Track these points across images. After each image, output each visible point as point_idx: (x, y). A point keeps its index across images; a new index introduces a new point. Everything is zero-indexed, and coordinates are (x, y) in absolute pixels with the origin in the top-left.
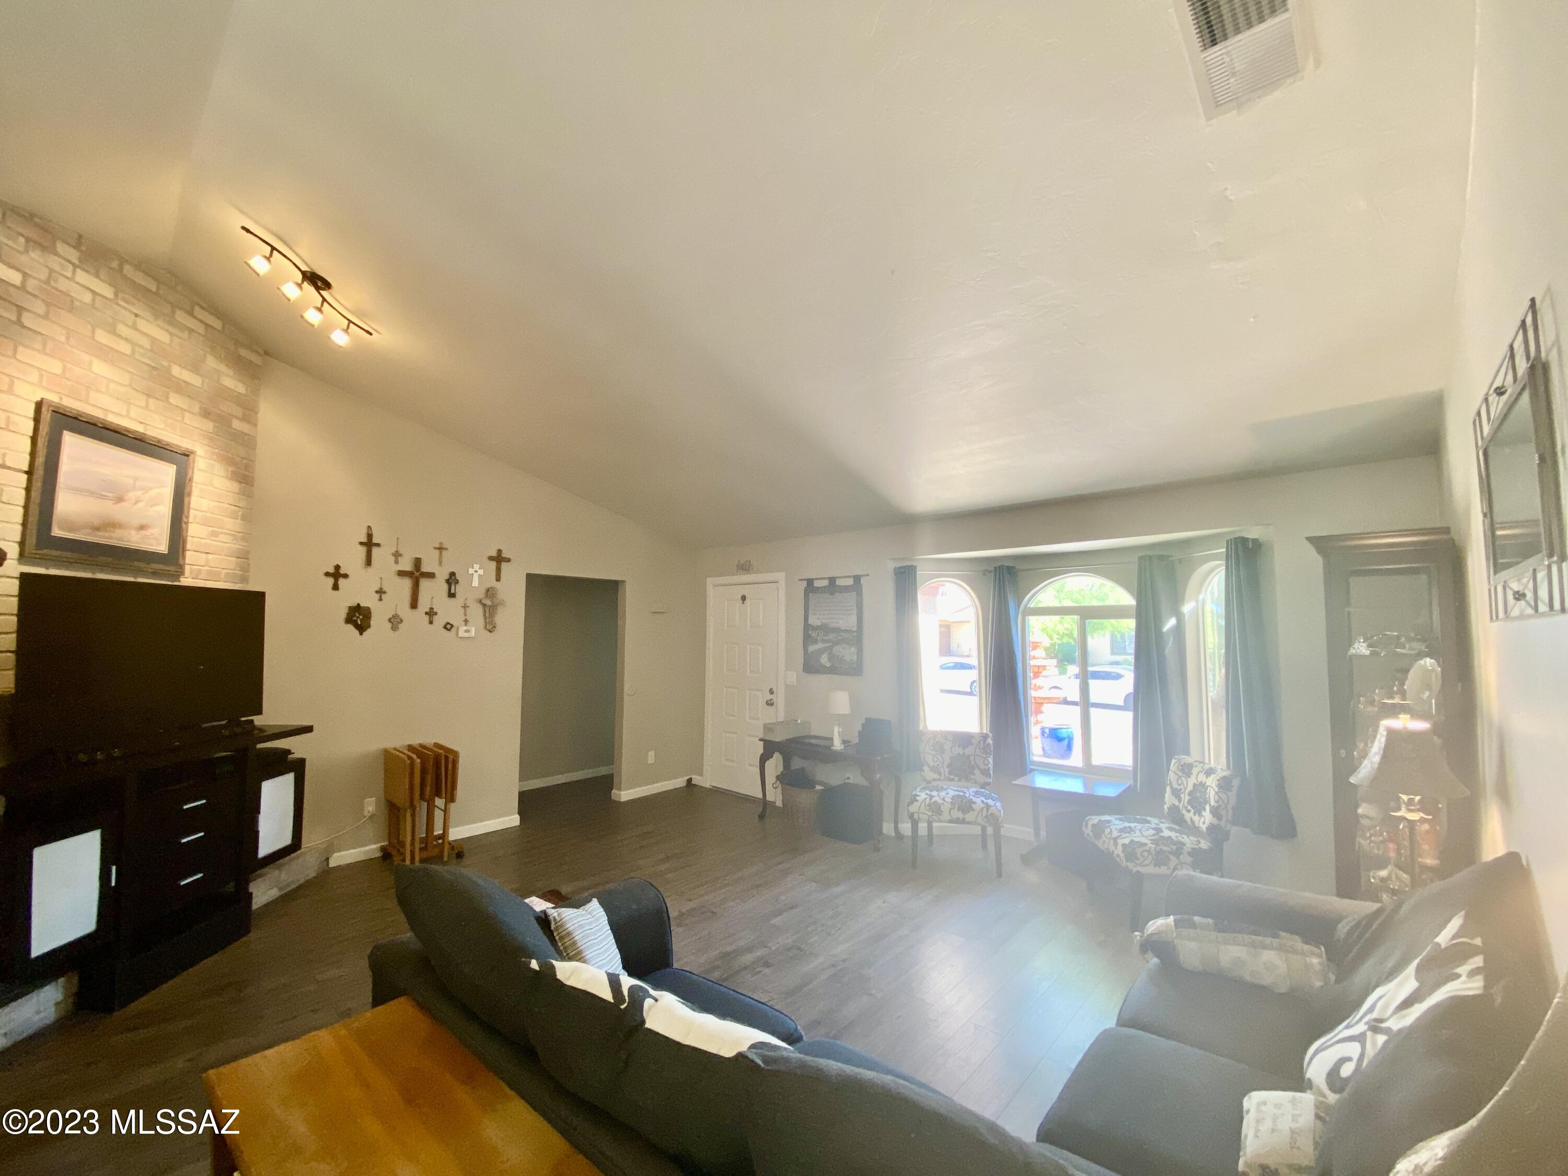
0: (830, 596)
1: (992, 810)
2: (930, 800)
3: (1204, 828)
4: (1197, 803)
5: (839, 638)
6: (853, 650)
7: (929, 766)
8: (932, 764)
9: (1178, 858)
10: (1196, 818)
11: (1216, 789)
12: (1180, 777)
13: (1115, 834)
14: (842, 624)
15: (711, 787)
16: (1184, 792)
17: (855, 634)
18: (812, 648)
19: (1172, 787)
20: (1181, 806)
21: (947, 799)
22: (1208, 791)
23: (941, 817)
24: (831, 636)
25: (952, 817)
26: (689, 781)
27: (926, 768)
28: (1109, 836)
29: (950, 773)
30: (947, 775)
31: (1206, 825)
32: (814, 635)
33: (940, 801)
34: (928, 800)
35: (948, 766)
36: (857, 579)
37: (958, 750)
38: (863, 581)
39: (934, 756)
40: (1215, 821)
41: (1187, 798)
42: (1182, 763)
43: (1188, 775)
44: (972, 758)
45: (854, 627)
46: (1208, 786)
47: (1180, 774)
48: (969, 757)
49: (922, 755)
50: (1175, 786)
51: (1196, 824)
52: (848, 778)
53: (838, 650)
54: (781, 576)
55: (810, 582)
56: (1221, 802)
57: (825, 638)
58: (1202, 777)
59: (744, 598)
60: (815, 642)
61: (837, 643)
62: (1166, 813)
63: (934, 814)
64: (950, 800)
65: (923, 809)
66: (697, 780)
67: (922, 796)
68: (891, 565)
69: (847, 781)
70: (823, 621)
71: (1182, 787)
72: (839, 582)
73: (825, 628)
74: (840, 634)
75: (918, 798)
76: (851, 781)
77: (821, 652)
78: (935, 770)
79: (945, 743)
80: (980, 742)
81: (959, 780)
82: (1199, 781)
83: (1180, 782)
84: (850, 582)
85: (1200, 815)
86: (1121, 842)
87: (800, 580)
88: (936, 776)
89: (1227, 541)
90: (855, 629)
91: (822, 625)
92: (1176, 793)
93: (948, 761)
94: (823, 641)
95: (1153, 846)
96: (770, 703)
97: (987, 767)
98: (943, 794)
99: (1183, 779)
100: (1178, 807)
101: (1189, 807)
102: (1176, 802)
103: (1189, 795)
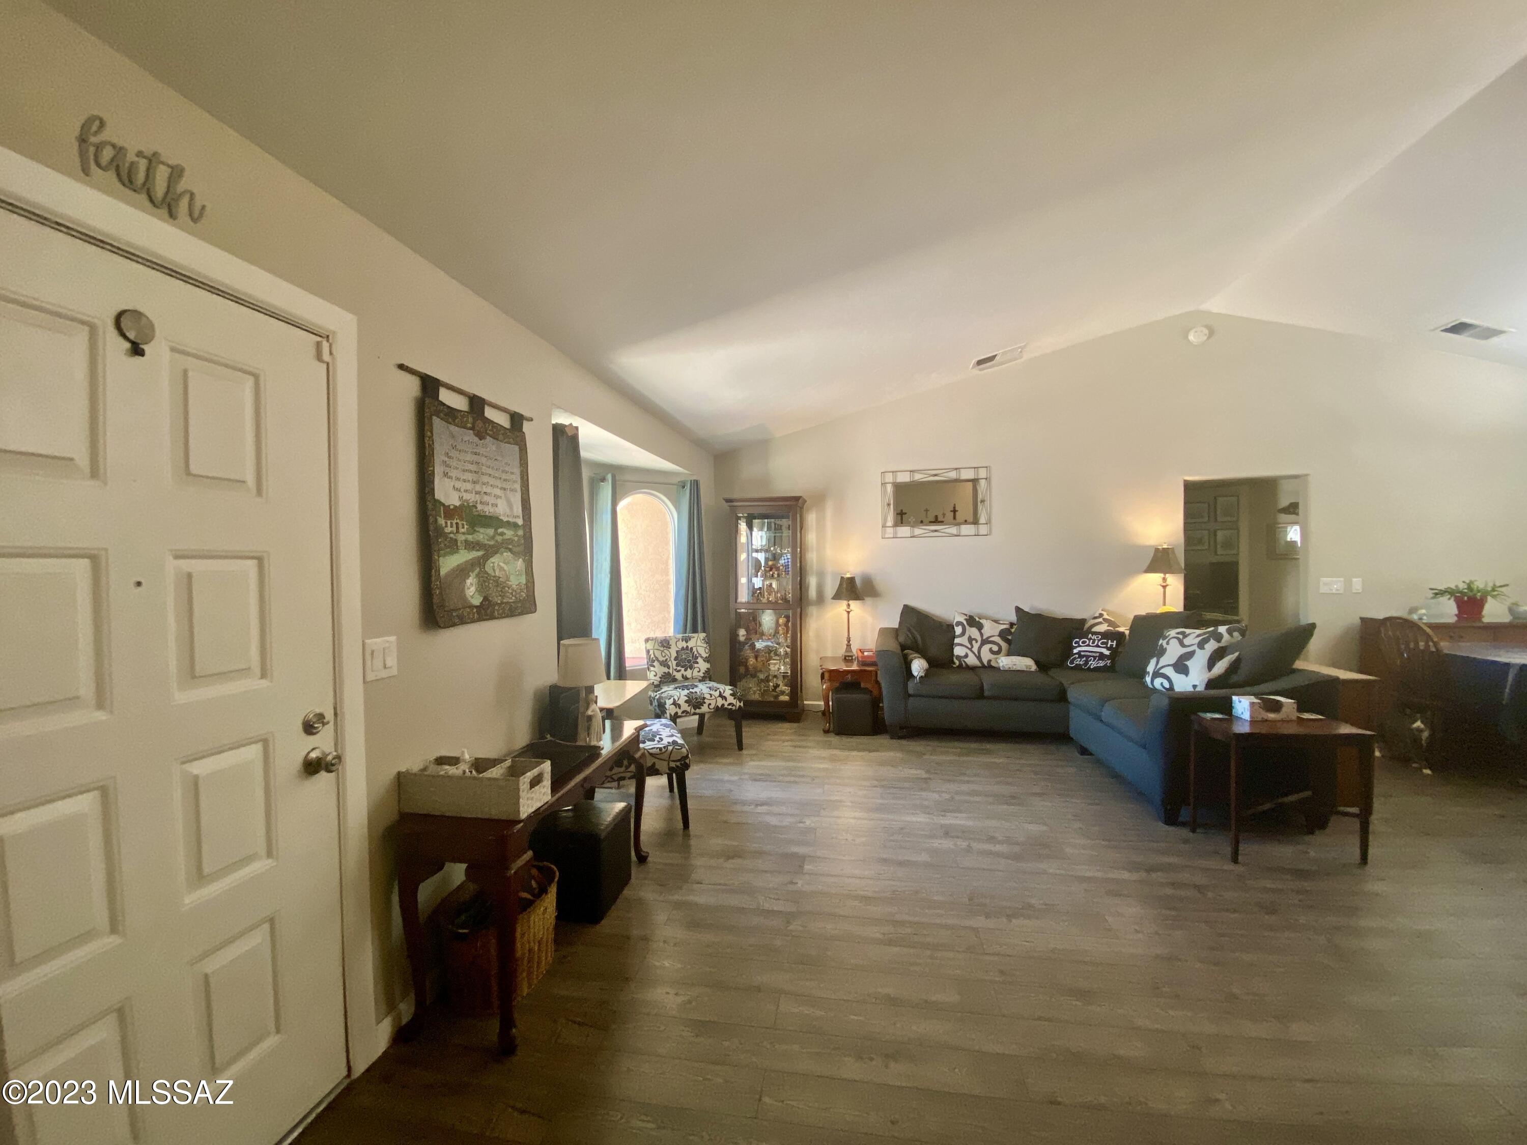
0: (472, 438)
4: (686, 663)
5: (499, 538)
6: (522, 563)
12: (662, 651)
14: (496, 507)
16: (670, 660)
17: (523, 531)
18: (439, 563)
20: (671, 671)
24: (483, 535)
32: (448, 530)
36: (516, 421)
41: (673, 662)
42: (659, 641)
43: (668, 647)
45: (518, 517)
47: (662, 649)
50: (661, 659)
51: (689, 676)
53: (493, 565)
54: (343, 328)
55: (428, 384)
57: (471, 538)
58: (682, 644)
60: (453, 547)
61: (491, 549)
70: (467, 496)
71: (667, 657)
72: (487, 413)
73: (469, 514)
74: (500, 530)
77: (462, 572)
82: (680, 647)
83: (664, 654)
84: (507, 421)
85: (691, 667)
90: (518, 521)
91: (462, 506)
94: (471, 546)
99: (665, 651)
100: (669, 672)
101: (679, 668)
102: (666, 670)
103: (675, 660)
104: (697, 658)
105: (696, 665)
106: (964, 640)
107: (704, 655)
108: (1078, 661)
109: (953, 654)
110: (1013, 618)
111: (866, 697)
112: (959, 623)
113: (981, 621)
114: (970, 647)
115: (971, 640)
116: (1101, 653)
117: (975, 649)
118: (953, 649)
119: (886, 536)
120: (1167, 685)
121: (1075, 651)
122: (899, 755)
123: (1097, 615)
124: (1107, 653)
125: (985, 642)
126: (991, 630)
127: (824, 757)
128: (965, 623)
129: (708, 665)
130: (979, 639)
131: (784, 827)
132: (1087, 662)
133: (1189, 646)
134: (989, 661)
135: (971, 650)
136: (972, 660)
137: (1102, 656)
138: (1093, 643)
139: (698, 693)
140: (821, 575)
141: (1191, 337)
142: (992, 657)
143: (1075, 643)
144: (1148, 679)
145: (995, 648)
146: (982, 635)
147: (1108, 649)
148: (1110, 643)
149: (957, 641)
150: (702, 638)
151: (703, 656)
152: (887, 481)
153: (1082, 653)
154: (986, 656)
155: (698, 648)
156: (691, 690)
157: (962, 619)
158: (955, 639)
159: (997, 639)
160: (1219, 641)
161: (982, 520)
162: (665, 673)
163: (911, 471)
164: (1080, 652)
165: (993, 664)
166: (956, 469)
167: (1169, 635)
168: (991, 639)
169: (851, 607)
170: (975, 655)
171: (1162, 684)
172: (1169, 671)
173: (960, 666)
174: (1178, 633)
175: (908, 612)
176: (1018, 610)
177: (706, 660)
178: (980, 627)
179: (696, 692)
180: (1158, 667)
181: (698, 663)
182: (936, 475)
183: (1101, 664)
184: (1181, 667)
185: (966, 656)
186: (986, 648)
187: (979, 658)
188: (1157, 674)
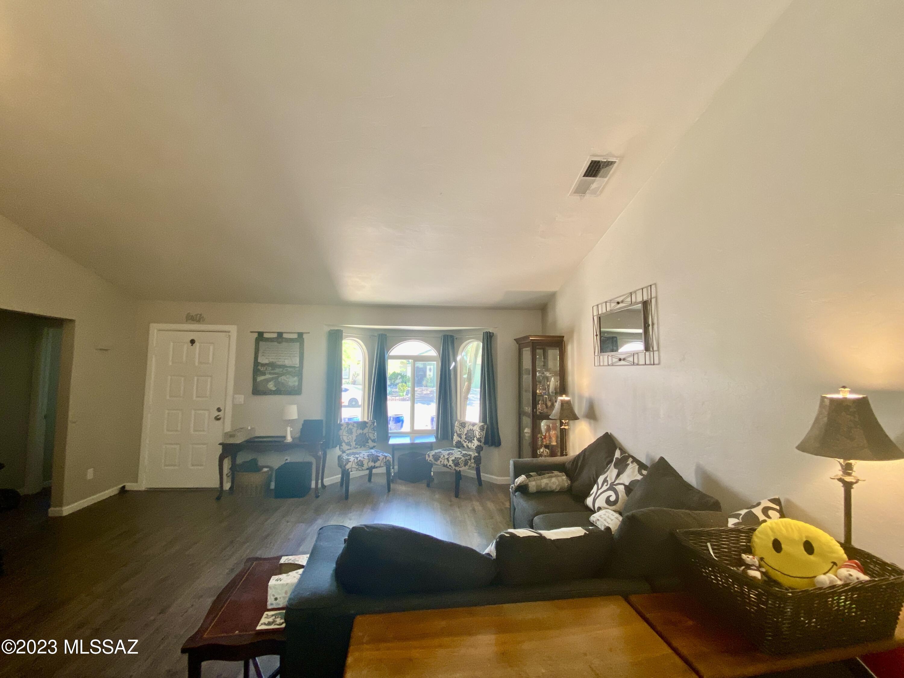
0: (277, 344)
1: (388, 458)
2: (357, 459)
3: (474, 447)
4: (470, 438)
5: (284, 371)
6: (296, 378)
7: (345, 442)
8: (346, 441)
9: (470, 461)
10: (469, 445)
11: (479, 431)
12: (460, 428)
13: (446, 457)
14: (287, 362)
15: (146, 489)
16: (463, 434)
17: (298, 369)
18: (260, 378)
19: (457, 433)
20: (462, 441)
21: (365, 457)
22: (475, 432)
23: (363, 468)
24: (278, 370)
25: (368, 466)
26: (124, 487)
27: (343, 444)
28: (444, 458)
29: (356, 444)
30: (354, 446)
31: (475, 446)
32: (262, 369)
33: (362, 459)
34: (356, 460)
35: (355, 441)
36: (300, 335)
37: (360, 431)
38: (305, 336)
39: (348, 436)
40: (479, 444)
41: (464, 436)
42: (461, 422)
43: (464, 427)
44: (367, 434)
45: (296, 365)
46: (474, 430)
47: (460, 427)
48: (365, 434)
49: (341, 437)
50: (459, 432)
51: (470, 447)
52: (287, 460)
53: (282, 379)
54: (233, 329)
55: (261, 334)
56: (481, 436)
57: (272, 371)
58: (471, 427)
59: (193, 342)
60: (264, 374)
61: (283, 374)
62: (454, 445)
63: (360, 467)
64: (367, 458)
65: (354, 466)
66: (130, 486)
67: (352, 458)
68: (327, 329)
69: (286, 462)
70: (271, 360)
71: (462, 432)
72: (285, 336)
73: (272, 365)
74: (285, 369)
75: (350, 460)
76: (288, 461)
77: (268, 380)
78: (348, 444)
79: (353, 428)
80: (371, 425)
81: (361, 447)
83: (460, 430)
84: (295, 336)
85: (471, 442)
86: (450, 459)
87: (252, 332)
88: (349, 447)
89: (484, 333)
90: (298, 366)
91: (271, 363)
92: (460, 436)
93: (354, 438)
94: (270, 373)
95: (464, 458)
96: (217, 419)
97: (375, 438)
98: (361, 455)
99: (462, 429)
100: (460, 441)
101: (466, 440)
102: (459, 439)
103: (465, 435)
107: (478, 437)
119: (596, 365)
150: (480, 426)
152: (595, 314)
162: (458, 441)
163: (606, 302)
166: (633, 293)
182: (620, 302)
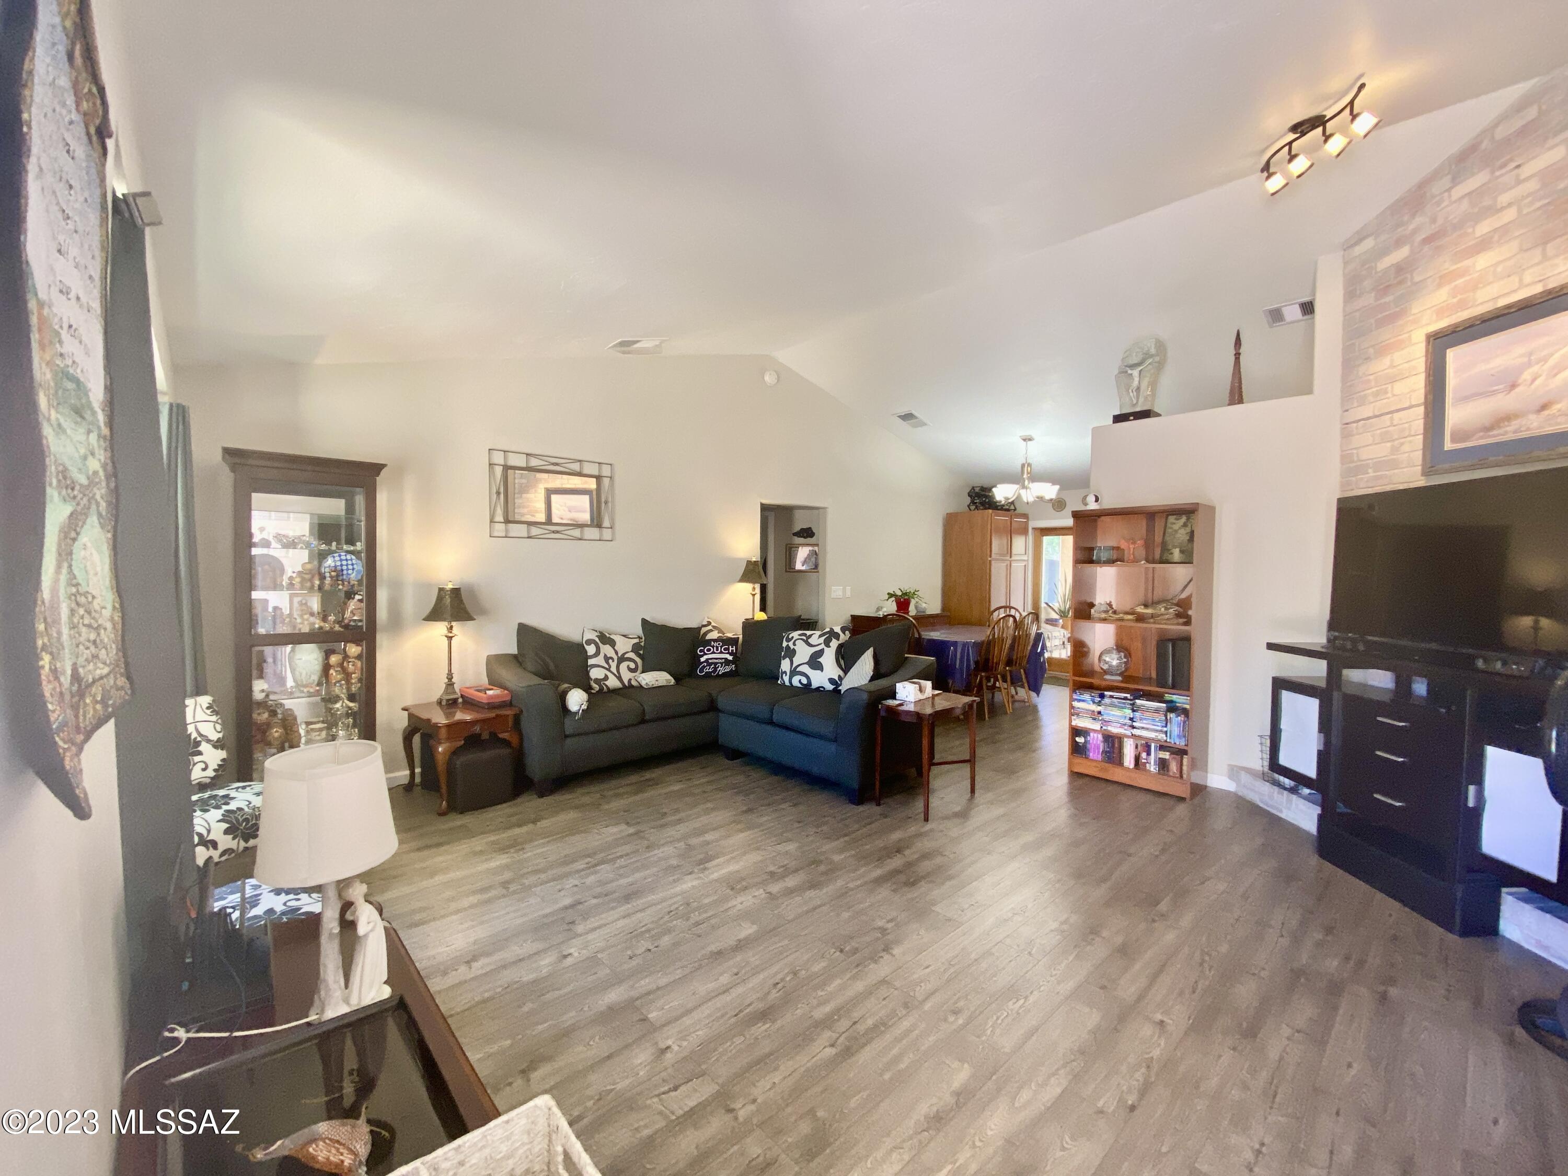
104: (197, 744)
105: (197, 759)
106: (600, 660)
107: (214, 736)
108: (708, 669)
109: (589, 678)
110: (640, 632)
111: (505, 751)
112: (589, 642)
113: (611, 637)
114: (607, 666)
115: (607, 659)
116: (726, 659)
117: (614, 669)
118: (588, 673)
119: (496, 534)
120: (805, 681)
121: (702, 659)
122: (572, 815)
123: (705, 623)
124: (730, 658)
125: (622, 659)
126: (624, 646)
127: (481, 851)
128: (597, 640)
129: (222, 754)
130: (615, 657)
131: (545, 979)
132: (715, 669)
133: (815, 646)
134: (630, 680)
135: (609, 670)
136: (613, 683)
137: (727, 662)
138: (717, 650)
139: (246, 809)
140: (396, 585)
141: (767, 378)
142: (631, 675)
143: (700, 651)
144: (786, 679)
145: (632, 666)
146: (616, 653)
147: (731, 654)
148: (731, 649)
149: (591, 662)
150: (205, 705)
151: (211, 738)
152: (496, 462)
153: (710, 661)
154: (626, 676)
155: (199, 725)
156: (225, 807)
157: (593, 636)
158: (589, 660)
159: (632, 655)
160: (838, 638)
161: (606, 523)
163: (527, 455)
164: (707, 660)
165: (634, 683)
166: (580, 461)
167: (793, 637)
168: (626, 656)
169: (455, 631)
170: (615, 675)
171: (800, 681)
172: (805, 669)
173: (601, 690)
174: (799, 635)
175: (525, 632)
176: (644, 622)
177: (218, 745)
178: (612, 643)
179: (240, 809)
180: (794, 666)
181: (200, 753)
182: (557, 464)
183: (728, 669)
184: (815, 662)
185: (606, 678)
186: (624, 666)
187: (619, 678)
188: (794, 672)
